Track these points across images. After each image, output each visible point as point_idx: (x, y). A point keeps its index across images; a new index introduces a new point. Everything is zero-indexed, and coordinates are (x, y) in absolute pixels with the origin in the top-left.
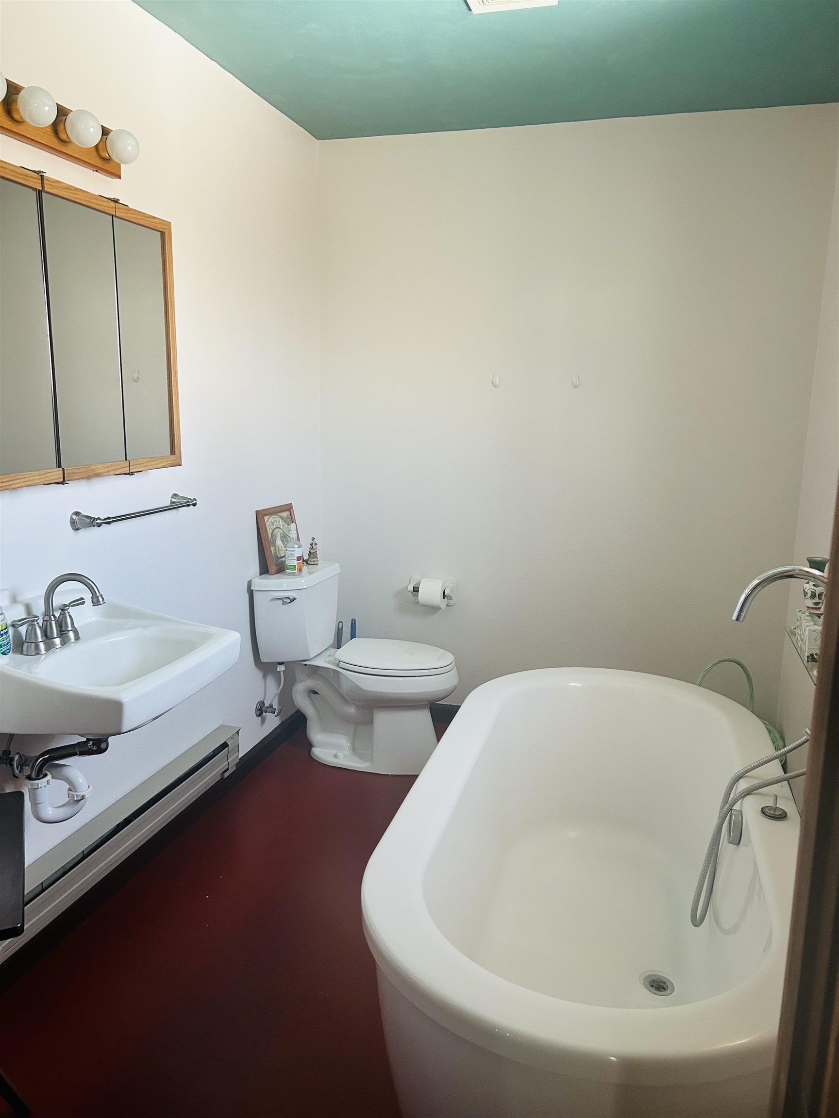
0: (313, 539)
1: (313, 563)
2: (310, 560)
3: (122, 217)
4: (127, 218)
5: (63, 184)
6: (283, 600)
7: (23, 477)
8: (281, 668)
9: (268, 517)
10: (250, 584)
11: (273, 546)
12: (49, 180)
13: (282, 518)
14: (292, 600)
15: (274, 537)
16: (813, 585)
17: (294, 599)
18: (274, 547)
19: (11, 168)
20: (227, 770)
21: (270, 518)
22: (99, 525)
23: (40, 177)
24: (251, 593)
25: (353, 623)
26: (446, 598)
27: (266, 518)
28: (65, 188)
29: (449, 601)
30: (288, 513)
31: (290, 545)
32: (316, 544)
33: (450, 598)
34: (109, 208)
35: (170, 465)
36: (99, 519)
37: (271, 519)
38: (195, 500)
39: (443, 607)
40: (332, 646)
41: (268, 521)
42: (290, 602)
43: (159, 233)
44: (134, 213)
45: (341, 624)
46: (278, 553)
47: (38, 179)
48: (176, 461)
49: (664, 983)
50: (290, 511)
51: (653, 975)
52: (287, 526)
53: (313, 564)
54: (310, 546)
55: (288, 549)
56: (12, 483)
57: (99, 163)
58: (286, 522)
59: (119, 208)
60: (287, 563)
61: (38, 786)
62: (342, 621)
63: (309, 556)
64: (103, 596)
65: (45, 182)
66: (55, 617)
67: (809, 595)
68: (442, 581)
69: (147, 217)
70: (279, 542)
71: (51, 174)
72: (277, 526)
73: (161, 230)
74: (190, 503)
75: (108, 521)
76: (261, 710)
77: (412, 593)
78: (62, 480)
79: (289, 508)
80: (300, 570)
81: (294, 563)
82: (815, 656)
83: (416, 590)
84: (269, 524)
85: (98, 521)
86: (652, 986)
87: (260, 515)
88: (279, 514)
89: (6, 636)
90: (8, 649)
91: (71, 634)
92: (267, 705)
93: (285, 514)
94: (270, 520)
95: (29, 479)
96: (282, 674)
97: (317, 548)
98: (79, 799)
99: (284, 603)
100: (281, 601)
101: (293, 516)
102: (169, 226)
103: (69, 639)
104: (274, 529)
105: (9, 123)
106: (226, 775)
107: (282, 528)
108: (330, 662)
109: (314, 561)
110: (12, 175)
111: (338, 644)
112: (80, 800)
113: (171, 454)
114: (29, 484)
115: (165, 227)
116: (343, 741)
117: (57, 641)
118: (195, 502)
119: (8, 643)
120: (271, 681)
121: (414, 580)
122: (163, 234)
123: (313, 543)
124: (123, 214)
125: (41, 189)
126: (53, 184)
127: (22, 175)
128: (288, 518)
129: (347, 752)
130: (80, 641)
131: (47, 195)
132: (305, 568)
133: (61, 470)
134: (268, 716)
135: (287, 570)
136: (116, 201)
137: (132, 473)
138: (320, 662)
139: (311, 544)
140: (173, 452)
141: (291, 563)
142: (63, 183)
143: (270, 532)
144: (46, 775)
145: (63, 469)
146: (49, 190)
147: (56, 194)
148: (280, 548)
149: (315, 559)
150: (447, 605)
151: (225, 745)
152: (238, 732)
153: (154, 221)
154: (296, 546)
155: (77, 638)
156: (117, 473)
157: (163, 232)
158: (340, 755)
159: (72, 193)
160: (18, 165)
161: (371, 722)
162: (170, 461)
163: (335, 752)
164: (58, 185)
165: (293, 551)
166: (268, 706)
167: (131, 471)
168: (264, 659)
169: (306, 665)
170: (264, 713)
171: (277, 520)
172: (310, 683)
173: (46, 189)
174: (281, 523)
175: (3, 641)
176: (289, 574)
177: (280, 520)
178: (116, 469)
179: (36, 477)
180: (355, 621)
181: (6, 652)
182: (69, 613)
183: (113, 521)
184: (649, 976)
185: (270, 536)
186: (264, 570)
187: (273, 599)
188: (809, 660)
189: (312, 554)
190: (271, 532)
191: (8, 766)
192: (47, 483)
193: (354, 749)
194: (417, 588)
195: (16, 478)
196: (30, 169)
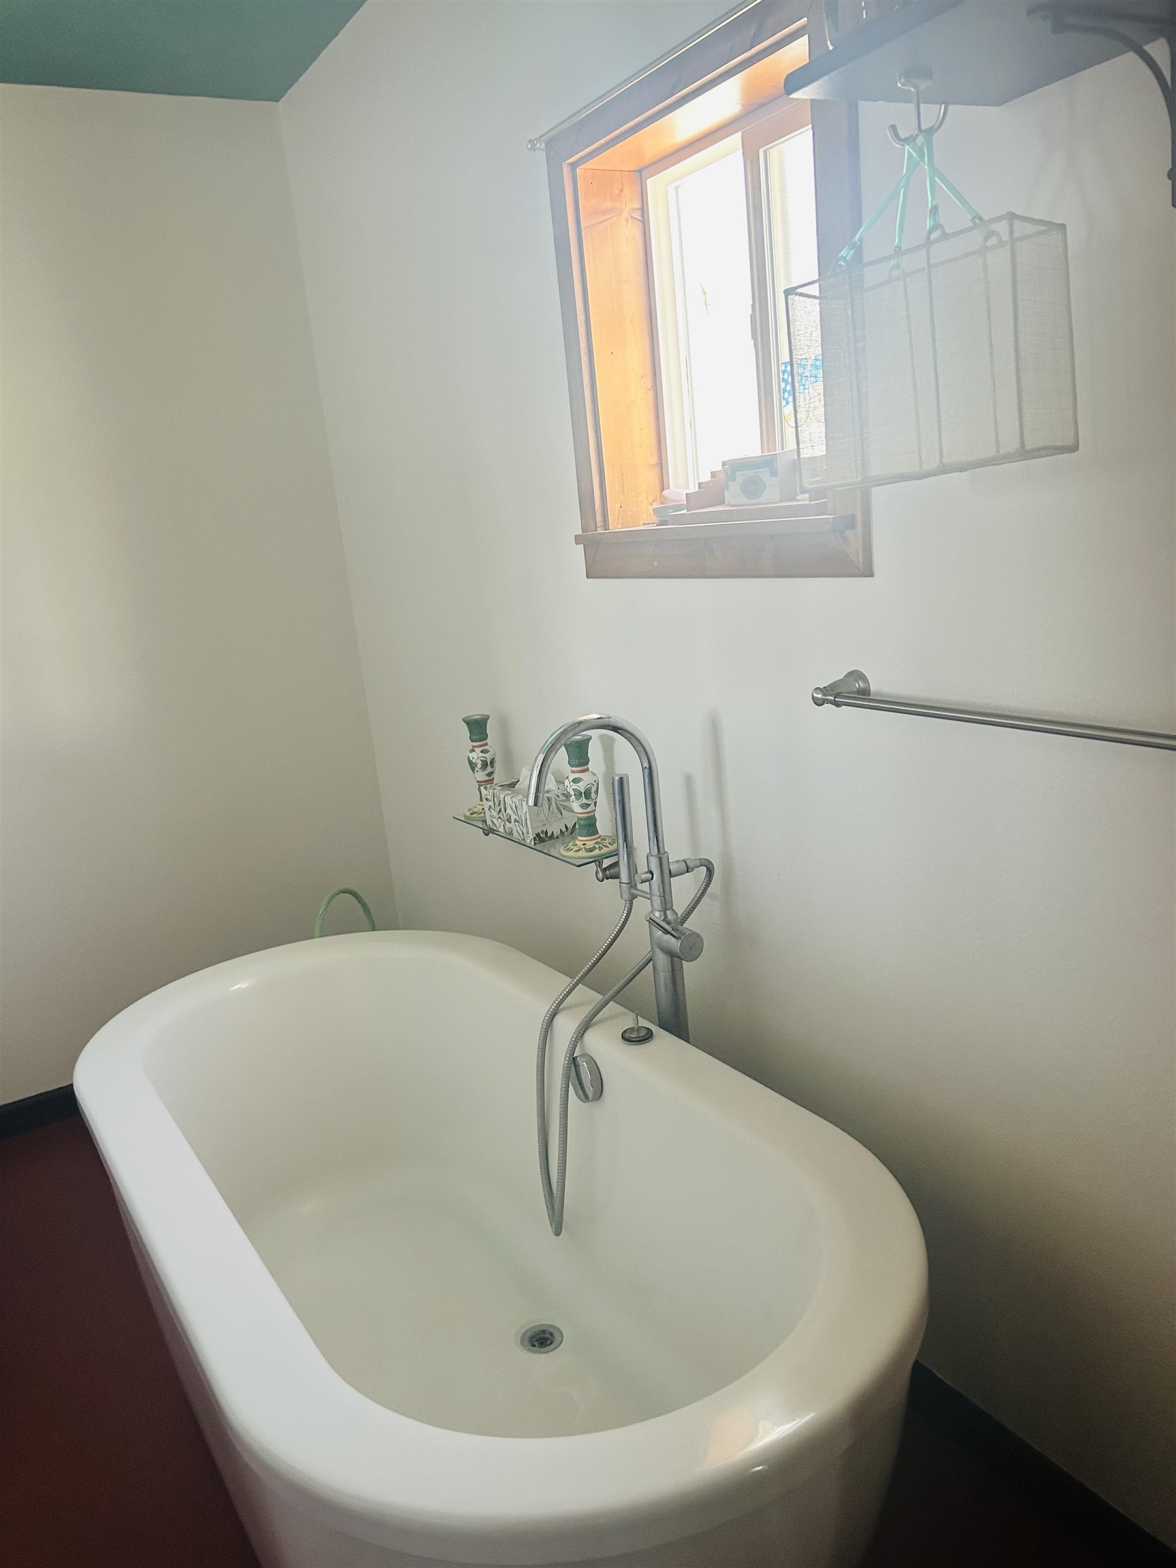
16: (482, 752)
49: (544, 1332)
51: (527, 1331)
67: (479, 766)
82: (541, 835)
86: (534, 1346)
184: (524, 1335)
188: (536, 842)
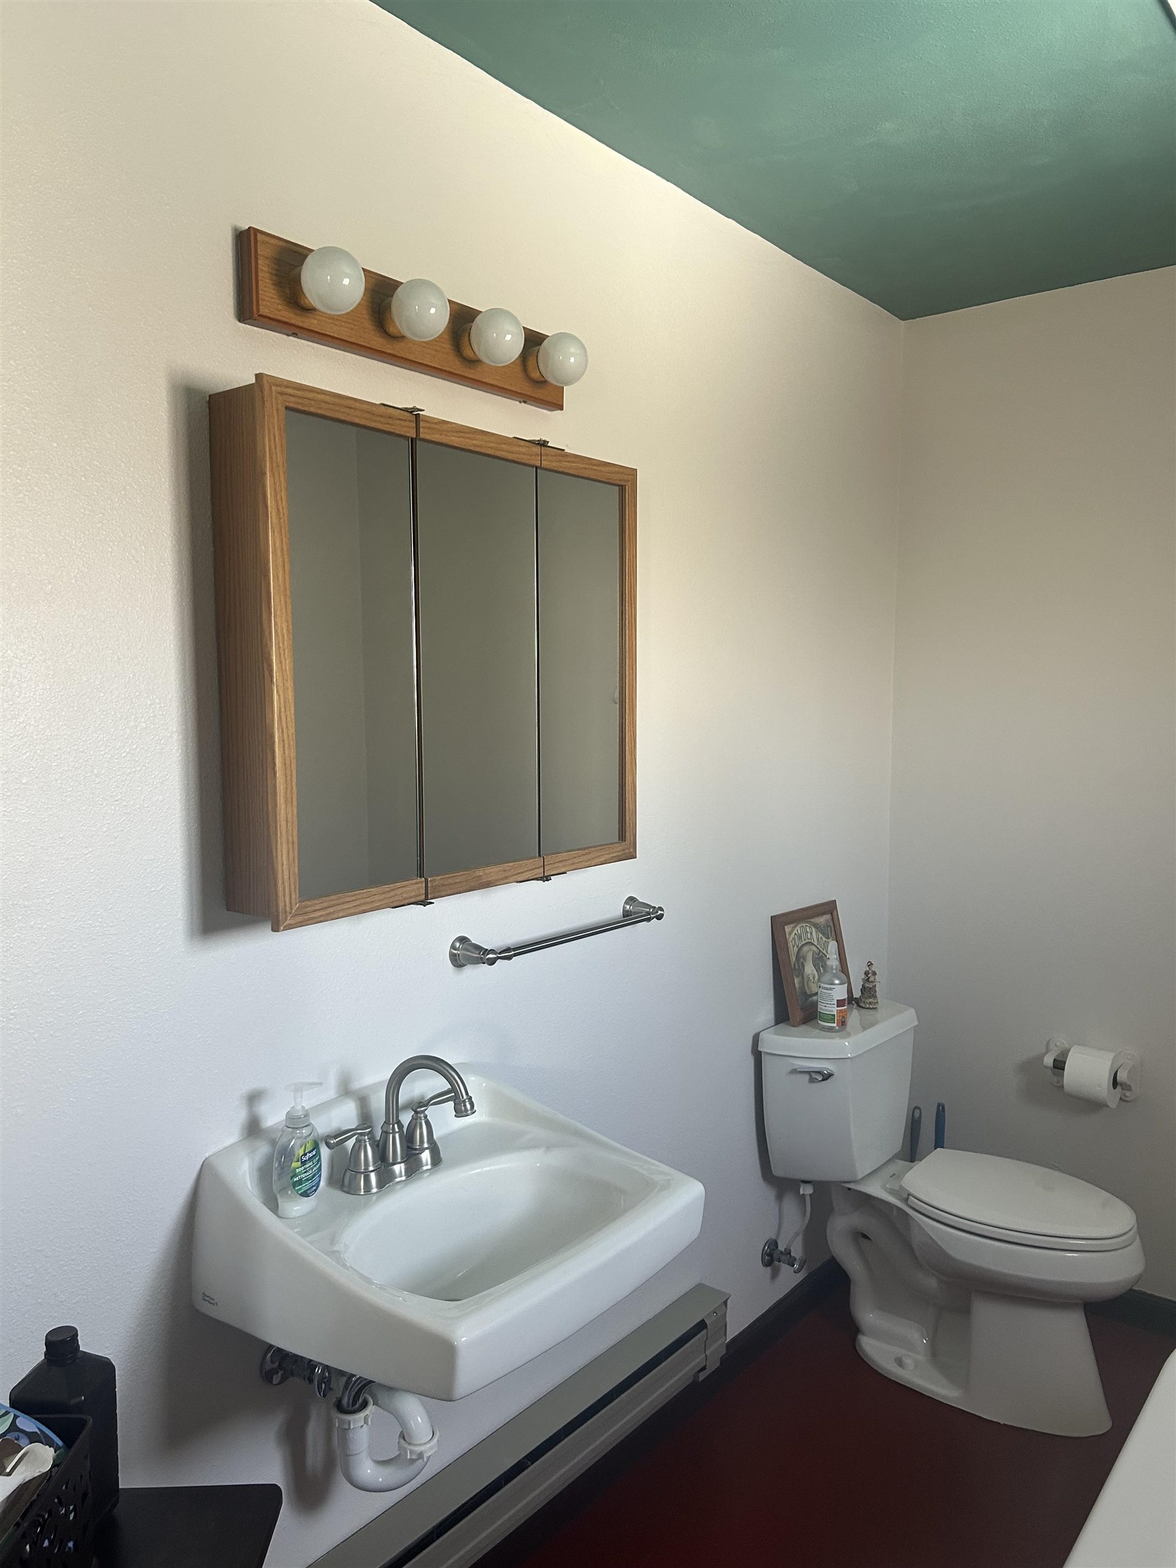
0: (870, 964)
1: (868, 1006)
2: (863, 1000)
3: (552, 468)
4: (561, 470)
5: (454, 425)
6: (810, 1075)
7: (353, 898)
8: (807, 1190)
9: (792, 925)
10: (756, 1039)
11: (797, 977)
12: (428, 420)
13: (816, 926)
14: (827, 1077)
15: (802, 960)
17: (830, 1075)
18: (801, 977)
19: (365, 407)
20: (703, 1369)
21: (796, 926)
22: (492, 962)
23: (413, 418)
24: (758, 1056)
25: (941, 1111)
26: (1119, 1088)
27: (788, 929)
28: (457, 432)
29: (1124, 1092)
30: (828, 917)
31: (827, 977)
32: (874, 974)
33: (1129, 1088)
34: (531, 455)
35: (615, 859)
36: (492, 951)
37: (798, 930)
38: (661, 909)
39: (1113, 1104)
40: (897, 1156)
41: (790, 933)
42: (823, 1080)
43: (617, 488)
44: (573, 460)
45: (917, 1111)
46: (806, 988)
47: (410, 421)
48: (627, 851)
50: (832, 914)
52: (824, 939)
53: (868, 1008)
54: (863, 976)
55: (822, 985)
56: (331, 910)
57: (527, 389)
58: (823, 934)
59: (547, 455)
60: (821, 1009)
61: (349, 1425)
62: (919, 1105)
63: (862, 993)
64: (473, 1100)
65: (422, 424)
66: (401, 1126)
68: (1111, 1056)
69: (595, 465)
70: (809, 969)
71: (430, 411)
72: (807, 941)
73: (618, 483)
74: (655, 914)
75: (509, 953)
76: (770, 1255)
77: (1052, 1070)
78: (423, 897)
79: (830, 908)
80: (843, 1023)
81: (832, 1011)
83: (1059, 1065)
84: (794, 939)
85: (491, 956)
87: (779, 924)
88: (812, 920)
89: (311, 1163)
90: (313, 1186)
91: (426, 1156)
92: (781, 1248)
93: (821, 920)
94: (795, 931)
95: (362, 901)
96: (808, 1199)
97: (877, 979)
98: (414, 1457)
99: (812, 1080)
100: (807, 1077)
101: (836, 920)
102: (633, 475)
103: (419, 1164)
104: (803, 945)
105: (381, 340)
106: (702, 1376)
107: (816, 943)
108: (892, 1192)
109: (870, 1003)
110: (366, 419)
111: (912, 1151)
112: (417, 1460)
113: (619, 840)
114: (364, 910)
115: (626, 477)
116: (917, 1337)
117: (399, 1168)
118: (660, 912)
119: (314, 1175)
120: (790, 1205)
121: (1056, 1046)
122: (622, 488)
123: (870, 971)
124: (554, 464)
125: (414, 436)
126: (436, 426)
127: (382, 416)
128: (828, 926)
129: (921, 1358)
130: (442, 1166)
131: (425, 444)
132: (854, 1016)
133: (421, 882)
134: (785, 1268)
135: (819, 1022)
136: (543, 444)
137: (546, 877)
138: (875, 1189)
139: (866, 973)
140: (622, 837)
141: (827, 1010)
142: (451, 423)
143: (793, 951)
144: (365, 1405)
145: (426, 881)
146: (428, 437)
147: (440, 441)
148: (811, 978)
149: (871, 1000)
150: (1121, 1099)
151: (702, 1325)
152: (725, 1303)
153: (607, 469)
154: (837, 982)
155: (436, 1160)
156: (520, 879)
157: (622, 486)
158: (908, 1361)
159: (468, 438)
160: (378, 403)
161: (967, 1311)
162: (616, 852)
163: (900, 1352)
164: (445, 427)
165: (831, 989)
166: (783, 1250)
167: (546, 874)
168: (778, 1171)
169: (849, 1189)
170: (776, 1263)
171: (808, 930)
172: (857, 1220)
173: (422, 436)
174: (815, 935)
175: (305, 1172)
176: (823, 1029)
177: (814, 929)
178: (519, 873)
179: (377, 897)
180: (943, 1108)
181: (308, 1192)
182: (426, 1117)
183: (515, 955)
185: (793, 958)
186: (782, 1016)
187: (794, 1071)
189: (869, 990)
190: (796, 953)
191: (307, 1381)
192: (395, 904)
193: (934, 1353)
194: (1062, 1061)
195: (341, 901)
196: (400, 407)
